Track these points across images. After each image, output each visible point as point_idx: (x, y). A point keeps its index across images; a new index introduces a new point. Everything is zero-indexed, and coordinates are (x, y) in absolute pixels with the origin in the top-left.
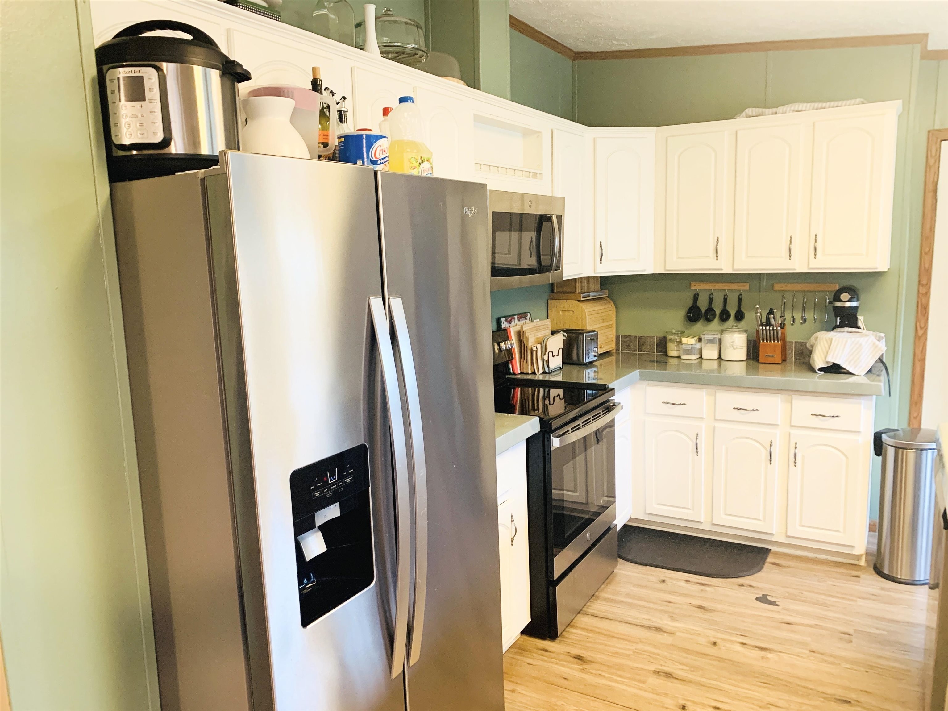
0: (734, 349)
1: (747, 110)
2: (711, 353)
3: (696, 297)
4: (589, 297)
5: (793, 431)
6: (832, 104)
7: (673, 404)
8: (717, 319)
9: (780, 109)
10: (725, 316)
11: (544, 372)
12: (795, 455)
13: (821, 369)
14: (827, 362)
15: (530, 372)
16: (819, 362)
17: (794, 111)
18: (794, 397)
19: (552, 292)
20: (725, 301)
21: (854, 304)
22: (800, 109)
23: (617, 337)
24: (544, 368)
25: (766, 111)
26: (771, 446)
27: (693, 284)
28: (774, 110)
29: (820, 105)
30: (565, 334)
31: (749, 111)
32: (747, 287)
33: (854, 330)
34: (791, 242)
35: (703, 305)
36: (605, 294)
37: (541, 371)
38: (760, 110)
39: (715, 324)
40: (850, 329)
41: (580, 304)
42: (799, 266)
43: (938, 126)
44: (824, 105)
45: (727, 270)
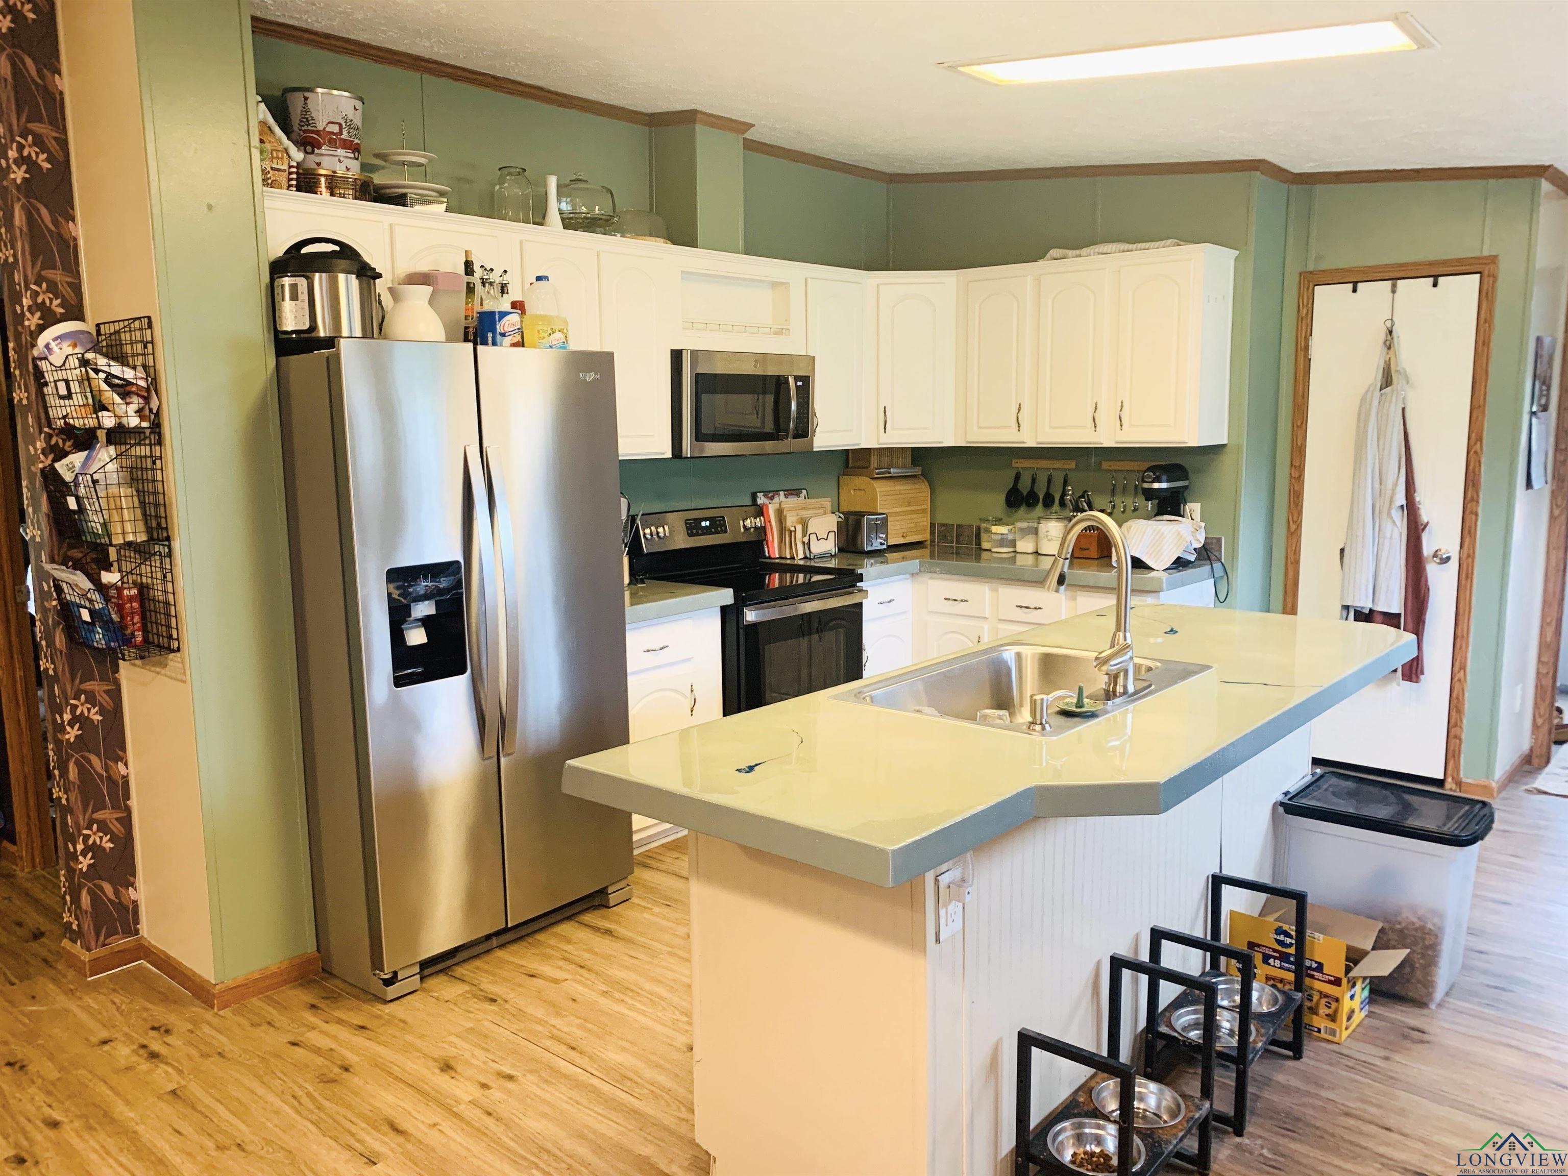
0: (1049, 540)
1: (1051, 251)
2: (1025, 545)
3: (1017, 477)
4: (889, 473)
6: (1140, 245)
7: (956, 600)
8: (1040, 504)
9: (1085, 251)
10: (1048, 502)
11: (805, 558)
15: (788, 556)
17: (1099, 253)
19: (847, 467)
20: (1049, 481)
21: (1184, 484)
22: (1105, 251)
23: (932, 525)
24: (804, 553)
25: (1070, 253)
27: (1014, 461)
28: (1078, 252)
29: (1127, 246)
30: (841, 515)
31: (1054, 252)
32: (1073, 465)
33: (1177, 518)
34: (1096, 409)
35: (1025, 486)
36: (917, 471)
37: (801, 555)
38: (1066, 252)
39: (1039, 510)
40: (1173, 518)
41: (872, 481)
42: (1107, 438)
43: (1311, 268)
44: (1131, 246)
45: (1031, 443)
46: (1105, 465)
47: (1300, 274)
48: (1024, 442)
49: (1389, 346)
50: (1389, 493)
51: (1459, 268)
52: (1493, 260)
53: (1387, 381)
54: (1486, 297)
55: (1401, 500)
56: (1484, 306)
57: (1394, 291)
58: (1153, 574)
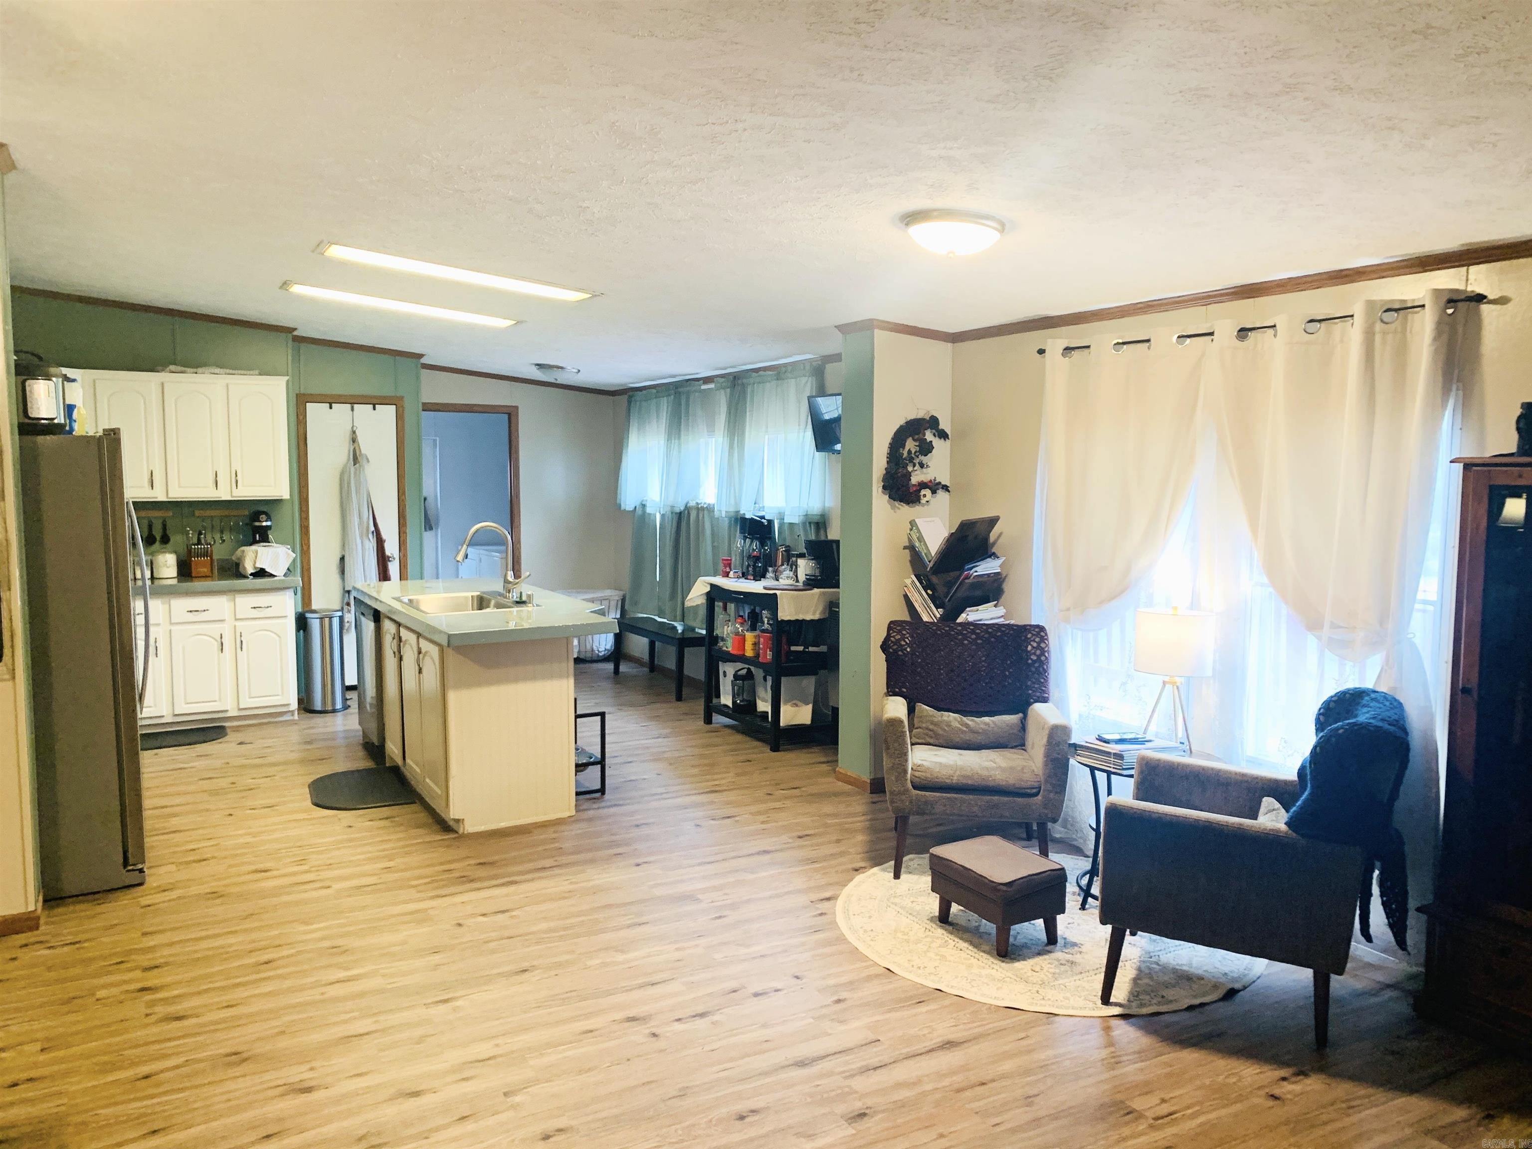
0: (168, 567)
1: (169, 366)
5: (238, 624)
6: (239, 372)
9: (199, 370)
10: (151, 540)
12: (242, 642)
13: (252, 574)
14: (255, 568)
16: (250, 570)
17: (209, 372)
18: (236, 596)
20: (150, 526)
21: (269, 523)
22: (214, 372)
25: (188, 370)
26: (221, 638)
28: (195, 370)
29: (231, 371)
31: (172, 367)
32: (170, 513)
33: (267, 544)
34: (216, 475)
38: (183, 369)
40: (265, 544)
42: (224, 494)
43: (302, 392)
44: (234, 372)
45: (162, 498)
46: (197, 513)
47: (297, 395)
48: (156, 498)
49: (354, 440)
50: (365, 523)
51: (385, 401)
52: (402, 398)
53: (356, 460)
54: (400, 418)
55: (372, 528)
56: (399, 422)
57: (352, 409)
58: (276, 578)
